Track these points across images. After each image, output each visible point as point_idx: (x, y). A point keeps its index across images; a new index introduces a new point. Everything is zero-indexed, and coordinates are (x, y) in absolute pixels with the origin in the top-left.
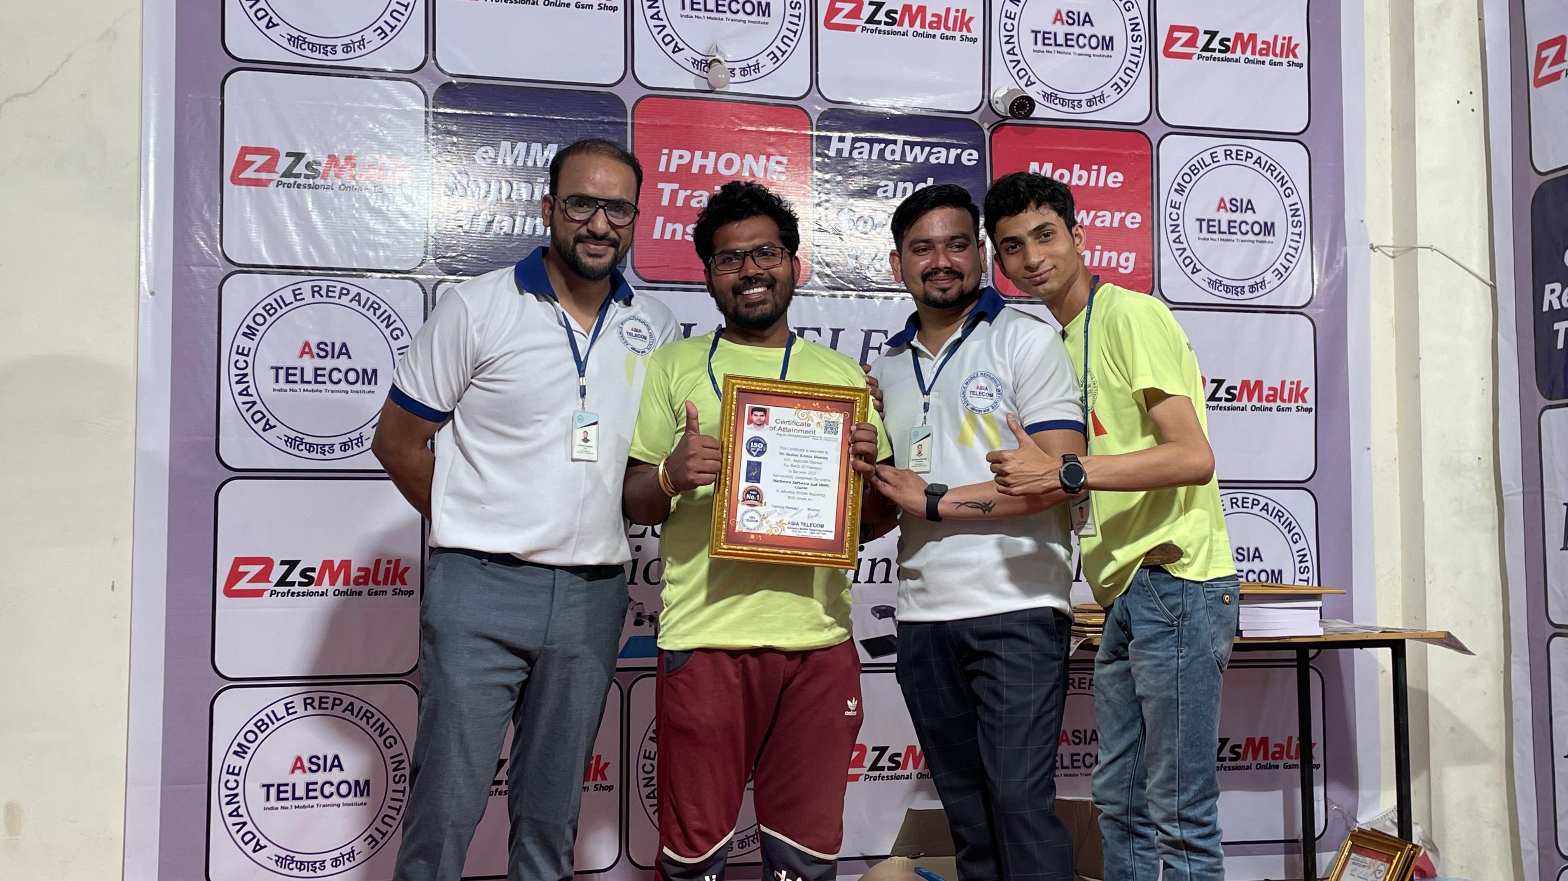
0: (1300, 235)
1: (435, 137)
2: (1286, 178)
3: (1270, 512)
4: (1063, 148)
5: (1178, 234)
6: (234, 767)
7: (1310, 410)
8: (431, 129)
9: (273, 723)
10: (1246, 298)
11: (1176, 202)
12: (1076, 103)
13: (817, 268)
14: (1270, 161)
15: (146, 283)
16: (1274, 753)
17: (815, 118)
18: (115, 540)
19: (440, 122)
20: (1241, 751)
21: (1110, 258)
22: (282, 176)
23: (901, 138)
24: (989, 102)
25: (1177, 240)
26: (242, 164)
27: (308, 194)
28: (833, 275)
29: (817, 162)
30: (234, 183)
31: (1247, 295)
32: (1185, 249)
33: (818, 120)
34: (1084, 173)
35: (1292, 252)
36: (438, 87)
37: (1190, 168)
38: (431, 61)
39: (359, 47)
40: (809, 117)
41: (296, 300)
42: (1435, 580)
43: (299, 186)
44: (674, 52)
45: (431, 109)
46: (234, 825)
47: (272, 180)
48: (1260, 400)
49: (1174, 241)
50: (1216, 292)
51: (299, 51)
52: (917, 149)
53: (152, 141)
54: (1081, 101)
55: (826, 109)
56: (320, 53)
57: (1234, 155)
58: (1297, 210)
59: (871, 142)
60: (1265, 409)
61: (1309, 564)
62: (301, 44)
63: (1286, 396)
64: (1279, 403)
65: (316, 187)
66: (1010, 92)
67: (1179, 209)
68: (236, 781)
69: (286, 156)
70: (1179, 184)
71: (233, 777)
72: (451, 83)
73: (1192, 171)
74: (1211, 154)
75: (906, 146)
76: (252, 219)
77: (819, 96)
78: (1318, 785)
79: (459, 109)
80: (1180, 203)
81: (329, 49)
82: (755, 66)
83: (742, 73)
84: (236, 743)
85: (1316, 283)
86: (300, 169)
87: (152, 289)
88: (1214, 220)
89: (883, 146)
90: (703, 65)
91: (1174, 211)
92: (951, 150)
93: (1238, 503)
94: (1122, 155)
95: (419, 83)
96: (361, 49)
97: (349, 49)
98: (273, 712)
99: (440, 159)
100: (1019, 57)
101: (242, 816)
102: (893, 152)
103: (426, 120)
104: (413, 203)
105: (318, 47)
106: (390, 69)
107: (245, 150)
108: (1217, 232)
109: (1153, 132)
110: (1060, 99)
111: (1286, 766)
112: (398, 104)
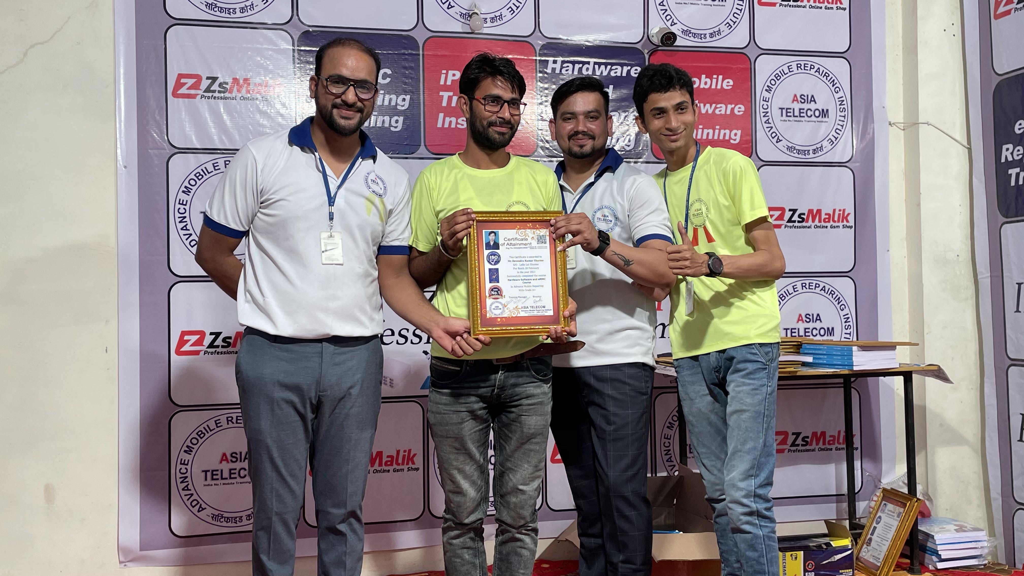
0: (844, 117)
1: (299, 65)
2: (836, 81)
3: (826, 292)
4: (694, 64)
5: (767, 118)
6: (185, 460)
7: (851, 227)
8: (297, 61)
9: (208, 433)
10: (811, 157)
11: (766, 98)
12: (703, 36)
13: (541, 144)
14: (825, 71)
15: (121, 161)
16: (829, 441)
17: (538, 48)
18: (107, 321)
19: (302, 56)
20: (808, 440)
21: (725, 134)
22: (204, 92)
23: (592, 60)
24: (648, 36)
25: (767, 122)
26: (179, 85)
27: (221, 103)
28: (551, 148)
29: (540, 77)
30: (174, 97)
31: (812, 155)
32: (772, 127)
33: (540, 50)
34: (708, 80)
35: (840, 127)
36: (300, 33)
37: (775, 76)
38: (295, 17)
39: (250, 9)
40: (534, 48)
41: (215, 170)
42: (930, 332)
43: (215, 98)
44: (448, 8)
45: (296, 48)
46: (185, 495)
47: (198, 94)
48: (820, 221)
49: (765, 122)
50: (792, 154)
51: (212, 12)
52: (603, 67)
53: (122, 71)
54: (706, 34)
55: (545, 43)
56: (226, 13)
57: (802, 67)
58: (843, 101)
59: (574, 63)
60: (823, 227)
61: (851, 324)
62: (214, 8)
63: (836, 219)
64: (832, 223)
65: (225, 98)
66: (661, 29)
67: (768, 102)
68: (186, 468)
69: (207, 79)
70: (768, 86)
71: (184, 466)
72: (308, 31)
73: (776, 78)
74: (788, 67)
75: (595, 66)
76: (186, 119)
77: (541, 35)
78: (857, 460)
79: (314, 47)
80: (769, 98)
81: (231, 11)
82: (499, 16)
83: (492, 21)
84: (185, 445)
85: (855, 147)
86: (215, 87)
87: (125, 164)
88: (790, 109)
89: (581, 65)
90: (467, 16)
91: (765, 103)
92: (625, 67)
93: (806, 286)
94: (732, 68)
95: (289, 31)
96: (251, 10)
97: (244, 10)
98: (208, 426)
99: (302, 79)
100: (667, 7)
101: (190, 490)
102: (587, 69)
103: (293, 55)
104: (286, 107)
105: (224, 9)
106: (270, 22)
107: (181, 76)
108: (792, 116)
109: (751, 53)
110: (693, 33)
111: (837, 449)
112: (276, 45)
